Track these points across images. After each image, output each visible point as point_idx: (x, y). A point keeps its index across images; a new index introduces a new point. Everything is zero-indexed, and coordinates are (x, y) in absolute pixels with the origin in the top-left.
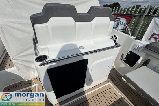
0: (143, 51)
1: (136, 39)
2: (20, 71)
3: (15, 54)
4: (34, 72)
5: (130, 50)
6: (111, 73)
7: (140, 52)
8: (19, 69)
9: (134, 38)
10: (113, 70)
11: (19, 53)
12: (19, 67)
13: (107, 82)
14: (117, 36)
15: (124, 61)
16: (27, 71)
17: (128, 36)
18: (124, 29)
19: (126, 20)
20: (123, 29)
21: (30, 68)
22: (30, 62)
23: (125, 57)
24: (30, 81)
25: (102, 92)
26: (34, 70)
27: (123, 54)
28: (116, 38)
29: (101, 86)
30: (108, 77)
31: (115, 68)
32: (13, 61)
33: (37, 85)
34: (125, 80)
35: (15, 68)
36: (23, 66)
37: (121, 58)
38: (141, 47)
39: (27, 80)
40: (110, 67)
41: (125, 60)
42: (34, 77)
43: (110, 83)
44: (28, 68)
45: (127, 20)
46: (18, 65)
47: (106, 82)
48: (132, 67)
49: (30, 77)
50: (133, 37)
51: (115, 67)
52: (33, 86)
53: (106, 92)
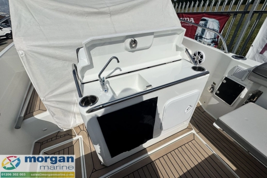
0: (248, 77)
1: (236, 57)
2: (56, 118)
3: (47, 93)
4: (75, 117)
5: (226, 76)
6: (195, 114)
7: (243, 79)
8: (53, 115)
9: (232, 57)
10: (198, 110)
11: (52, 91)
12: (54, 112)
13: (189, 129)
14: (203, 53)
15: (216, 94)
16: (65, 116)
17: (222, 52)
18: (215, 38)
19: (218, 21)
20: (213, 37)
21: (69, 112)
22: (69, 103)
23: (217, 87)
24: (70, 131)
25: (181, 146)
26: (75, 114)
27: (214, 83)
28: (202, 57)
29: (179, 136)
30: (190, 122)
31: (201, 106)
32: (45, 103)
33: (80, 137)
34: (218, 127)
35: (47, 113)
36: (59, 109)
37: (212, 89)
38: (245, 71)
39: (65, 130)
40: (193, 106)
41: (218, 92)
42: (75, 125)
43: (193, 131)
44: (67, 112)
45: (220, 22)
46: (52, 109)
47: (187, 129)
48: (230, 104)
49: (70, 126)
50: (230, 55)
51: (201, 104)
52: (75, 139)
53: (187, 145)
